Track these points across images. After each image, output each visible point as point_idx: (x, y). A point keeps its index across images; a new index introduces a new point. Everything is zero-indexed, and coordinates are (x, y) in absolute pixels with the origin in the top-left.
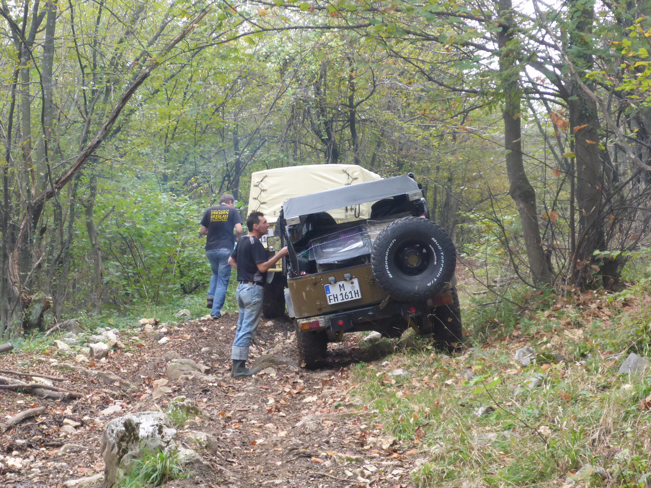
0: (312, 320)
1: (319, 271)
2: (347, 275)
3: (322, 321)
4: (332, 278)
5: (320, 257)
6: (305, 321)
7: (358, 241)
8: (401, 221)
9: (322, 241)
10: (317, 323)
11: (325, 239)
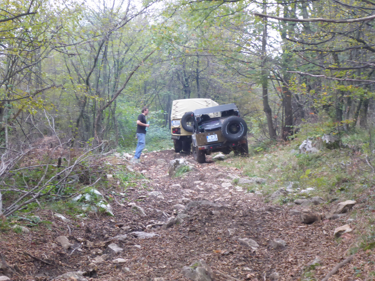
0: (203, 147)
1: (205, 132)
2: (214, 133)
3: (205, 147)
4: (209, 134)
5: (206, 127)
6: (200, 147)
7: (217, 123)
8: (231, 117)
9: (206, 123)
10: (204, 147)
11: (207, 122)
